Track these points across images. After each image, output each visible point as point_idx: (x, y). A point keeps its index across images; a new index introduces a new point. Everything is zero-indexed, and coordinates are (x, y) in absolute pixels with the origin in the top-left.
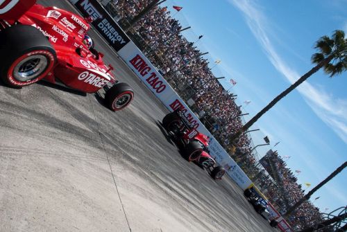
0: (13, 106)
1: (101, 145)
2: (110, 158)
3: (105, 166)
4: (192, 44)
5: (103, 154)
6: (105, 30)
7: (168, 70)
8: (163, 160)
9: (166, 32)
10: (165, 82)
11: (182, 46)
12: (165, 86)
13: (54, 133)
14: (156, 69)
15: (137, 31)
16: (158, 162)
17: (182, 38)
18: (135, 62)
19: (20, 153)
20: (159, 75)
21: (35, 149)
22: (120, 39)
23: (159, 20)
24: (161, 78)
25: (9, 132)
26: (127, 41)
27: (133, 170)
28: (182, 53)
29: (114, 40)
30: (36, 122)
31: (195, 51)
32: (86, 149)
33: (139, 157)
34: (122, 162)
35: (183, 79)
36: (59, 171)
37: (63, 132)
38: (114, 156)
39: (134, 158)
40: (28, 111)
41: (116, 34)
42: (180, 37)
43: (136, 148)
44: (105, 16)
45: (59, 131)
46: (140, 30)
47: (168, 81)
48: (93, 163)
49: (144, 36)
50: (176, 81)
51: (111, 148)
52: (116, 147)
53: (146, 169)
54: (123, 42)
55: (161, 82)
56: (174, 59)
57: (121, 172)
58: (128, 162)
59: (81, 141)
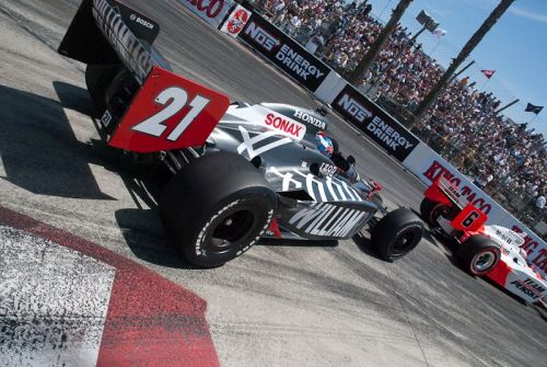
0: (275, 265)
1: (402, 315)
2: (420, 336)
3: (415, 351)
4: (524, 126)
5: (409, 330)
6: (377, 132)
7: (490, 178)
8: (510, 338)
9: (475, 116)
10: (488, 199)
11: (507, 132)
12: (489, 207)
13: (333, 301)
14: (469, 181)
15: (427, 124)
16: (502, 342)
17: (504, 119)
18: (432, 175)
19: (292, 333)
20: (475, 189)
21: (312, 327)
22: (403, 141)
23: (459, 100)
24: (480, 194)
25: (276, 303)
26: (415, 143)
27: (460, 357)
28: (510, 145)
29: (394, 145)
30: (308, 286)
31: (533, 137)
32: (381, 324)
33: (465, 334)
34: (439, 344)
35: (519, 190)
36: (347, 359)
37: (345, 299)
38: (425, 332)
39: (458, 335)
40: (295, 270)
41: (396, 135)
42: (500, 119)
43: (459, 317)
44: (376, 112)
45: (340, 297)
46: (431, 123)
47: (493, 196)
48: (395, 346)
49: (440, 129)
50: (506, 195)
51: (419, 319)
52: (426, 317)
53: (483, 355)
54: (408, 145)
55: (482, 201)
56: (496, 158)
57: (441, 360)
58: (449, 343)
59: (372, 311)
